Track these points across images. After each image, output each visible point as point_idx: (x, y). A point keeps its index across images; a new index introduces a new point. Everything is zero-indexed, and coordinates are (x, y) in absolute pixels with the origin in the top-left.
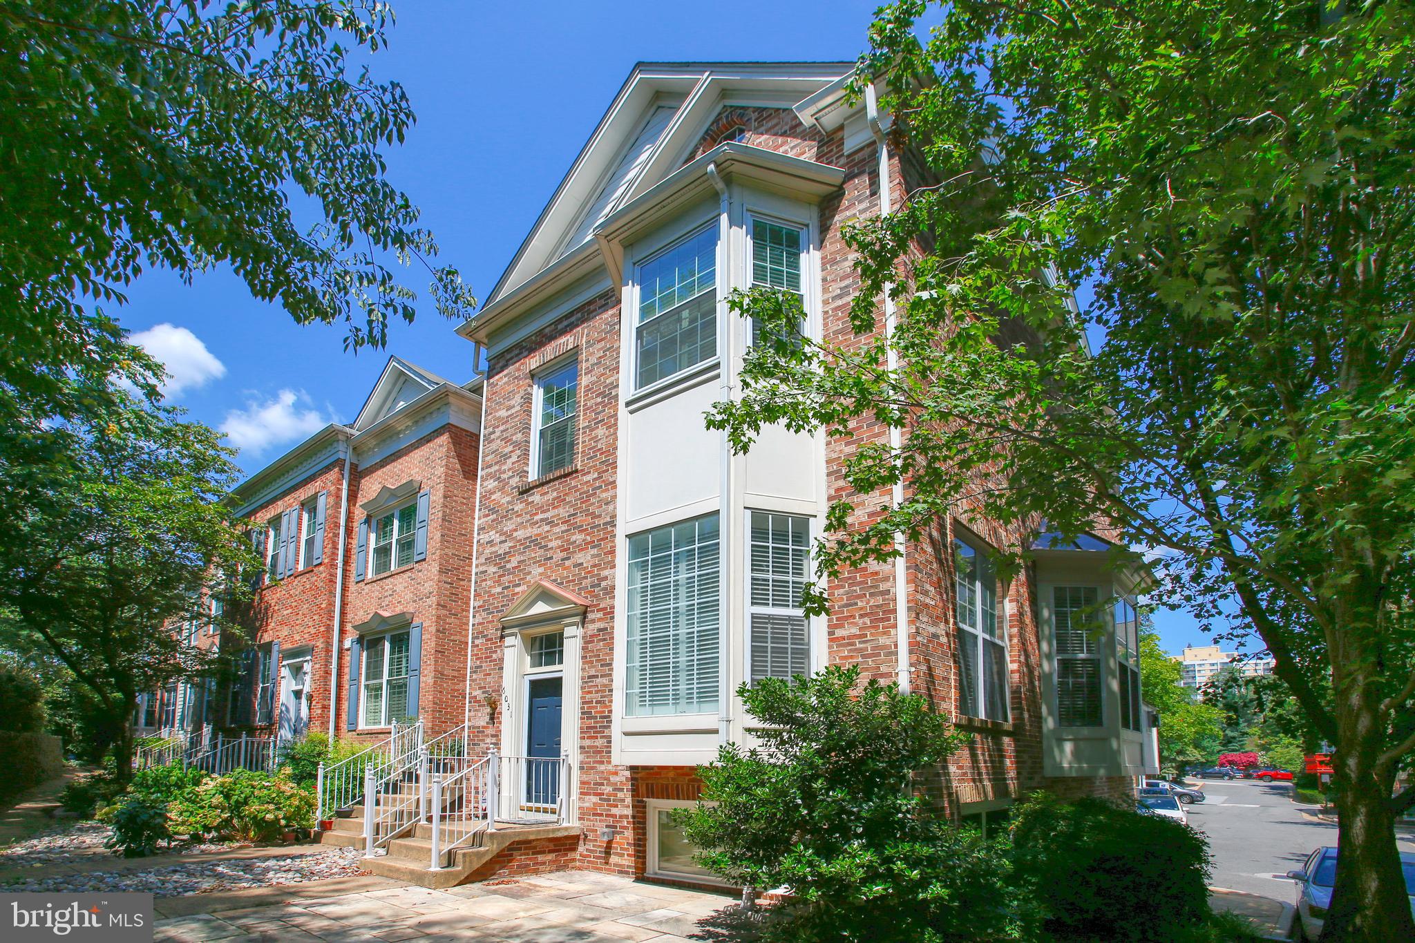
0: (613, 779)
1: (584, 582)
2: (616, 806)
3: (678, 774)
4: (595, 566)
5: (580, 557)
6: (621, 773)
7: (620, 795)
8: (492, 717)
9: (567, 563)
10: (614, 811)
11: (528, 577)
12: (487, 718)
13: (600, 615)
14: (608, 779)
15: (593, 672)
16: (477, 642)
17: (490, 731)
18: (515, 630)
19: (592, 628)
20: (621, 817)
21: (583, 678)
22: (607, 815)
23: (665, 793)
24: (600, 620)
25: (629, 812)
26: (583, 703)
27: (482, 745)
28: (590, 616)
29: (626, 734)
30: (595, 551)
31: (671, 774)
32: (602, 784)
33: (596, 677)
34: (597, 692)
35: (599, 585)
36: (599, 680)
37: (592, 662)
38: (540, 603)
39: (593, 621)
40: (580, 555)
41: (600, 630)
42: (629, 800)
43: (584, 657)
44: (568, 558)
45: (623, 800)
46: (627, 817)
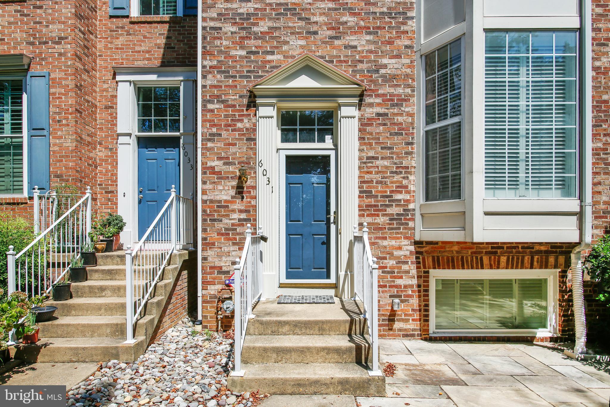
0: (396, 253)
1: (360, 66)
2: (401, 277)
3: (462, 248)
4: (371, 52)
5: (352, 39)
6: (405, 248)
7: (405, 267)
8: (240, 190)
9: (337, 42)
10: (399, 282)
11: (285, 48)
12: (233, 192)
13: (379, 100)
14: (391, 254)
15: (371, 154)
16: (210, 106)
17: (238, 205)
18: (273, 100)
19: (370, 112)
20: (405, 287)
21: (360, 159)
22: (391, 287)
23: (451, 264)
24: (379, 105)
25: (415, 282)
26: (362, 182)
27: (225, 221)
28: (368, 100)
29: (487, 214)
30: (369, 37)
31: (456, 248)
32: (385, 258)
33: (377, 158)
34: (377, 173)
35: (377, 71)
36: (379, 162)
37: (370, 144)
38: (304, 77)
39: (371, 105)
40: (352, 38)
41: (379, 115)
42: (414, 272)
43: (361, 139)
44: (337, 38)
45: (408, 272)
46: (412, 286)
